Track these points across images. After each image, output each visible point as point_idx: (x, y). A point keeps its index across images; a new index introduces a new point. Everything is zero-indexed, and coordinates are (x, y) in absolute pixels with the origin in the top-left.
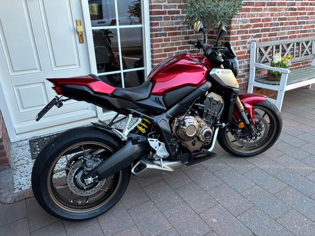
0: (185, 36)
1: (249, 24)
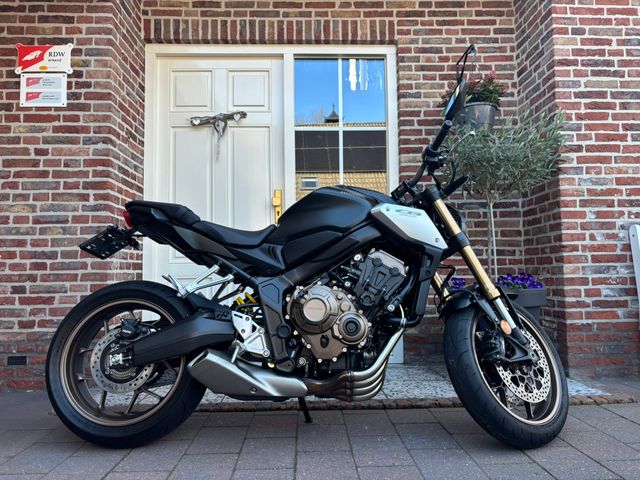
0: (476, 220)
1: (615, 186)
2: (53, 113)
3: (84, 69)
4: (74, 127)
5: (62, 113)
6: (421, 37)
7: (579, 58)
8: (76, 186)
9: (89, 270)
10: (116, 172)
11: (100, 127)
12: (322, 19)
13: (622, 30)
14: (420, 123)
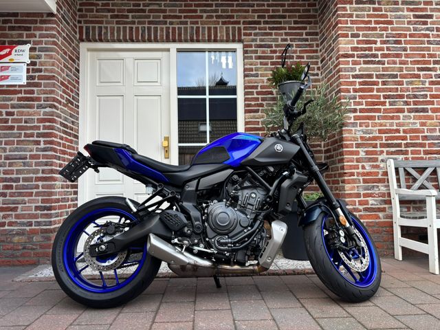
1: (378, 135)
2: (17, 88)
3: (37, 61)
4: (31, 97)
5: (23, 89)
6: (258, 38)
7: (356, 53)
8: (32, 135)
9: (41, 189)
10: (59, 126)
11: (47, 97)
12: (195, 26)
13: (383, 34)
14: (258, 93)
